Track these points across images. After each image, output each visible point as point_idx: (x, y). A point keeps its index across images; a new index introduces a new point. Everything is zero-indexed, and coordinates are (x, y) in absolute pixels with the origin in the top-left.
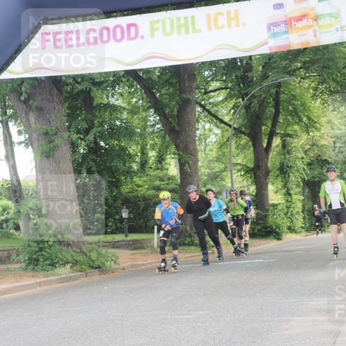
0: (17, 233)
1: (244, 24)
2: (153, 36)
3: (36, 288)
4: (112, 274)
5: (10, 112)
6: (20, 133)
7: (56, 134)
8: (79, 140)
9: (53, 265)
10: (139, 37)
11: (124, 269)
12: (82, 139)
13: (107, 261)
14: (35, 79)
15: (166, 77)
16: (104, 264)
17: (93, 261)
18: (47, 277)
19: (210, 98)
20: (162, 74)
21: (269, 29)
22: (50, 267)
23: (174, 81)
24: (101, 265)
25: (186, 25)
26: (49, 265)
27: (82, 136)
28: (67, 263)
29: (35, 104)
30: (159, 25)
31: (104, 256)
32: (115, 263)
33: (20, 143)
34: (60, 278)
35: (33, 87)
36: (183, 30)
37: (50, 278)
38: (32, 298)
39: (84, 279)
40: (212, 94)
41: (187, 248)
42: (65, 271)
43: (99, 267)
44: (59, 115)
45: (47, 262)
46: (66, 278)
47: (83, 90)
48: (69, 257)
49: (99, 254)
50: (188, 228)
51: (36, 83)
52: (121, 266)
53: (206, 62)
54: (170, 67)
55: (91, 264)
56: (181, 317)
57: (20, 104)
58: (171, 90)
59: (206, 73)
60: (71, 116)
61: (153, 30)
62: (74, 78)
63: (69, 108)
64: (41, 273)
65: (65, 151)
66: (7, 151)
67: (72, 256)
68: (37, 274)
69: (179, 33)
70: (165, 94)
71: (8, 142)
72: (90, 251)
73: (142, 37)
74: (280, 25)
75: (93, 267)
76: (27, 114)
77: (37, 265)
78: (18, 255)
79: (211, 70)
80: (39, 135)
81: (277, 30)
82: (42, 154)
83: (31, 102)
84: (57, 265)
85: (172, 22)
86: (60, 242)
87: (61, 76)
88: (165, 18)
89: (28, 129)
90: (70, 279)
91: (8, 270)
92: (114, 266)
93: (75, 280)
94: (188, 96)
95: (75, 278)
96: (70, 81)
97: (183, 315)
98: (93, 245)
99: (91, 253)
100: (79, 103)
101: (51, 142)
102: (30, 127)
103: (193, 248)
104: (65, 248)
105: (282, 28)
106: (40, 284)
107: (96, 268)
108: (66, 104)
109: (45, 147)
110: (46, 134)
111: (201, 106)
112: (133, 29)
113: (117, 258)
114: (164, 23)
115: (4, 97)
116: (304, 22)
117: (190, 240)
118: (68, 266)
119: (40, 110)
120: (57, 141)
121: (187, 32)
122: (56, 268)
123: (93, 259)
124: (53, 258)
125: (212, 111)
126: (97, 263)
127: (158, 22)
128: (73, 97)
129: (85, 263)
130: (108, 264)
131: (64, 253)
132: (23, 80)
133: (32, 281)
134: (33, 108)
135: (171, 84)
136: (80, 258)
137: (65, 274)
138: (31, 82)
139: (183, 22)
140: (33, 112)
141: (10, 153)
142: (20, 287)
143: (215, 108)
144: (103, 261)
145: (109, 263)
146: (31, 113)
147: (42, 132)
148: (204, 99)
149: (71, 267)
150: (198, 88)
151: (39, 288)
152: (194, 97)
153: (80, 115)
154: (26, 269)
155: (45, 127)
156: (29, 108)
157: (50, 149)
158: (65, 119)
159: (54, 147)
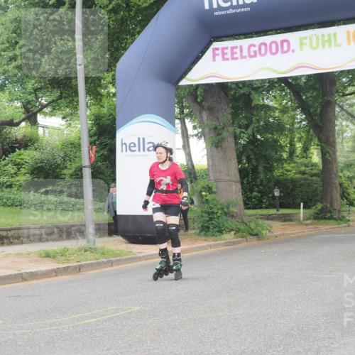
0: (192, 207)
2: (301, 50)
4: (267, 241)
5: (186, 111)
6: (195, 128)
7: (223, 128)
8: (242, 134)
9: (220, 232)
10: (291, 51)
11: (276, 237)
12: (244, 133)
13: (263, 230)
14: (208, 85)
15: (310, 83)
16: (260, 232)
17: (252, 230)
18: (216, 241)
19: (347, 100)
20: (308, 81)
23: (317, 86)
24: (258, 233)
25: (329, 41)
26: (218, 232)
27: (244, 130)
28: (232, 230)
29: (207, 104)
30: (307, 41)
31: (261, 226)
32: (270, 231)
33: (197, 135)
35: (205, 91)
36: (327, 44)
38: (205, 256)
39: (245, 244)
40: (348, 97)
41: (328, 221)
42: (230, 237)
43: (257, 235)
44: (225, 114)
45: (216, 229)
46: (231, 242)
47: (244, 93)
48: (233, 226)
49: (257, 225)
50: (328, 205)
51: (208, 88)
52: (275, 234)
53: (345, 71)
54: (314, 74)
55: (251, 232)
56: (325, 276)
57: (195, 105)
58: (315, 94)
59: (344, 80)
60: (235, 115)
61: (302, 44)
62: (237, 84)
63: (233, 108)
64: (212, 238)
65: (230, 143)
66: (184, 142)
67: (236, 225)
68: (208, 238)
69: (324, 47)
70: (310, 97)
71: (185, 135)
72: (249, 222)
73: (293, 51)
75: (252, 235)
76: (200, 113)
77: (208, 231)
79: (348, 78)
80: (210, 129)
82: (212, 144)
83: (204, 103)
84: (224, 232)
85: (318, 38)
86: (226, 214)
87: (227, 83)
88: (312, 35)
89: (202, 124)
90: (234, 243)
92: (269, 234)
93: (237, 244)
94: (330, 99)
95: (238, 243)
96: (234, 86)
97: (326, 274)
98: (251, 217)
99: (251, 224)
100: (240, 104)
101: (219, 135)
102: (203, 123)
103: (331, 221)
104: (230, 219)
106: (210, 247)
107: (254, 235)
108: (231, 105)
109: (215, 139)
110: (216, 128)
111: (342, 107)
112: (285, 44)
113: (271, 227)
114: (311, 39)
115: (182, 99)
117: (329, 215)
118: (233, 233)
119: (211, 109)
120: (225, 134)
121: (330, 46)
122: (223, 234)
123: (252, 228)
124: (220, 226)
126: (255, 232)
127: (306, 38)
128: (236, 99)
129: (246, 231)
130: (264, 232)
131: (229, 223)
132: (198, 86)
133: (205, 244)
134: (206, 107)
135: (315, 89)
136: (242, 227)
137: (230, 239)
138: (204, 87)
139: (326, 38)
140: (206, 111)
141: (186, 143)
142: (195, 248)
143: (351, 109)
144: (260, 230)
146: (204, 112)
147: (212, 127)
148: (342, 101)
149: (235, 234)
150: (337, 92)
151: (209, 249)
152: (334, 99)
153: (241, 114)
154: (199, 234)
155: (214, 123)
156: (203, 108)
157: (219, 141)
158: (230, 116)
159: (222, 139)
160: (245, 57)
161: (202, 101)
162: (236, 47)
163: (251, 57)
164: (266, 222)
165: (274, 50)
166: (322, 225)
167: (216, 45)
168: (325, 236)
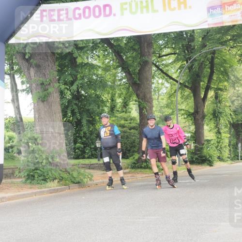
0: (19, 156)
1: (190, 7)
2: (122, 14)
3: (33, 196)
4: (88, 189)
5: (16, 68)
6: (23, 83)
7: (50, 84)
8: (66, 90)
9: (45, 180)
10: (112, 15)
11: (97, 185)
12: (68, 89)
13: (84, 178)
15: (130, 45)
16: (82, 180)
17: (75, 178)
18: (41, 188)
19: (163, 61)
20: (128, 42)
21: (209, 11)
22: (43, 182)
23: (137, 47)
24: (80, 181)
25: (147, 7)
26: (42, 180)
27: (68, 87)
28: (55, 179)
29: (35, 62)
30: (127, 6)
31: (82, 174)
32: (91, 180)
33: (23, 90)
34: (50, 190)
36: (145, 10)
37: (44, 190)
39: (67, 191)
40: (164, 57)
41: (143, 170)
42: (53, 185)
43: (79, 183)
44: (52, 70)
45: (41, 178)
46: (55, 190)
47: (70, 52)
48: (57, 175)
49: (79, 173)
52: (95, 182)
53: (161, 34)
54: (134, 36)
55: (73, 180)
57: (24, 62)
58: (134, 54)
59: (161, 42)
60: (61, 72)
61: (122, 9)
63: (59, 66)
64: (37, 186)
65: (55, 97)
66: (13, 96)
67: (60, 174)
68: (33, 186)
69: (142, 12)
70: (130, 57)
71: (14, 89)
73: (115, 15)
74: (216, 8)
75: (74, 183)
76: (29, 69)
77: (33, 180)
78: (20, 172)
79: (164, 40)
80: (37, 85)
81: (214, 12)
82: (39, 98)
83: (31, 61)
84: (48, 180)
85: (137, 4)
88: (132, 1)
89: (29, 80)
91: (12, 183)
92: (89, 182)
94: (147, 59)
95: (62, 190)
97: (139, 219)
98: (74, 167)
99: (73, 172)
100: (66, 62)
101: (46, 90)
102: (31, 79)
103: (147, 170)
104: (54, 168)
105: (218, 10)
106: (35, 194)
107: (76, 183)
108: (57, 63)
109: (41, 94)
110: (42, 84)
111: (156, 66)
112: (107, 8)
113: (92, 176)
114: (130, 5)
115: (12, 56)
116: (235, 7)
117: (145, 164)
118: (56, 181)
119: (38, 66)
120: (51, 90)
121: (148, 11)
122: (47, 182)
123: (75, 176)
124: (45, 175)
125: (164, 70)
126: (77, 180)
127: (126, 3)
128: (62, 57)
129: (69, 179)
131: (53, 172)
133: (30, 191)
134: (33, 64)
135: (134, 50)
136: (65, 175)
137: (54, 186)
139: (144, 4)
140: (33, 68)
141: (15, 98)
142: (20, 195)
143: (166, 68)
144: (82, 178)
145: (86, 179)
146: (32, 69)
147: (39, 82)
148: (158, 61)
149: (58, 181)
150: (154, 53)
151: (34, 197)
152: (151, 59)
153: (67, 71)
154: (25, 183)
155: (41, 79)
156: (31, 65)
157: (45, 95)
158: (56, 73)
159: (48, 94)
160: (70, 19)
161: (30, 58)
162: (63, 10)
163: (76, 19)
164: (88, 171)
165: (97, 14)
166: (138, 173)
167: (44, 6)
168: (140, 183)
